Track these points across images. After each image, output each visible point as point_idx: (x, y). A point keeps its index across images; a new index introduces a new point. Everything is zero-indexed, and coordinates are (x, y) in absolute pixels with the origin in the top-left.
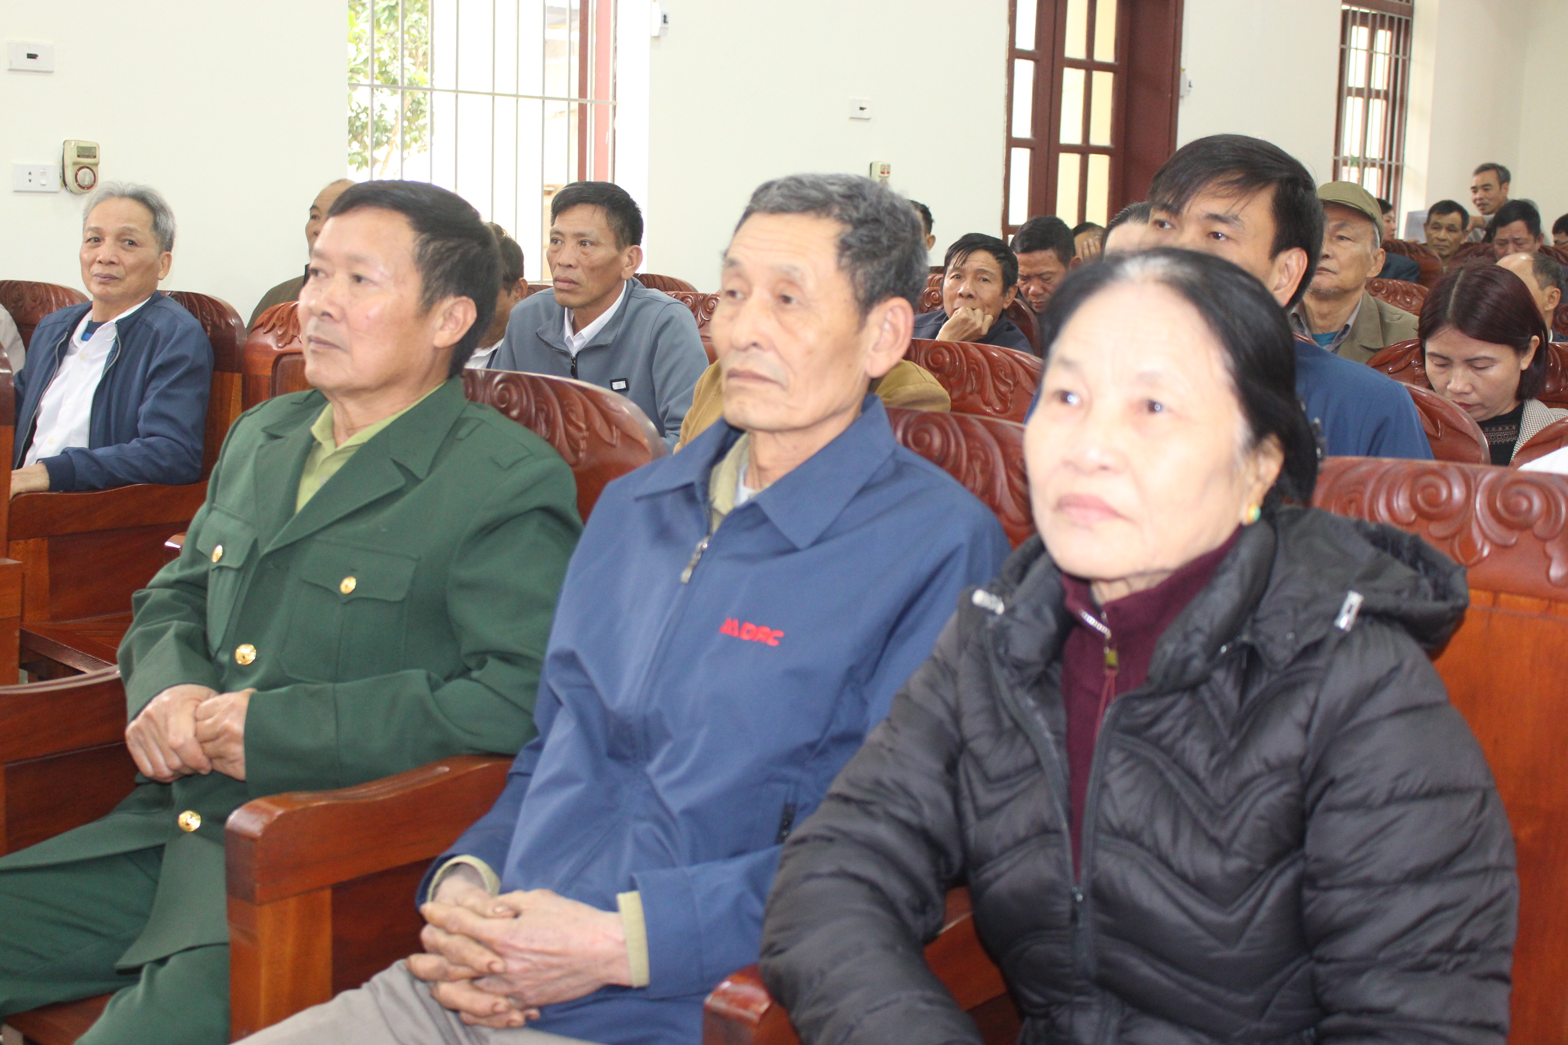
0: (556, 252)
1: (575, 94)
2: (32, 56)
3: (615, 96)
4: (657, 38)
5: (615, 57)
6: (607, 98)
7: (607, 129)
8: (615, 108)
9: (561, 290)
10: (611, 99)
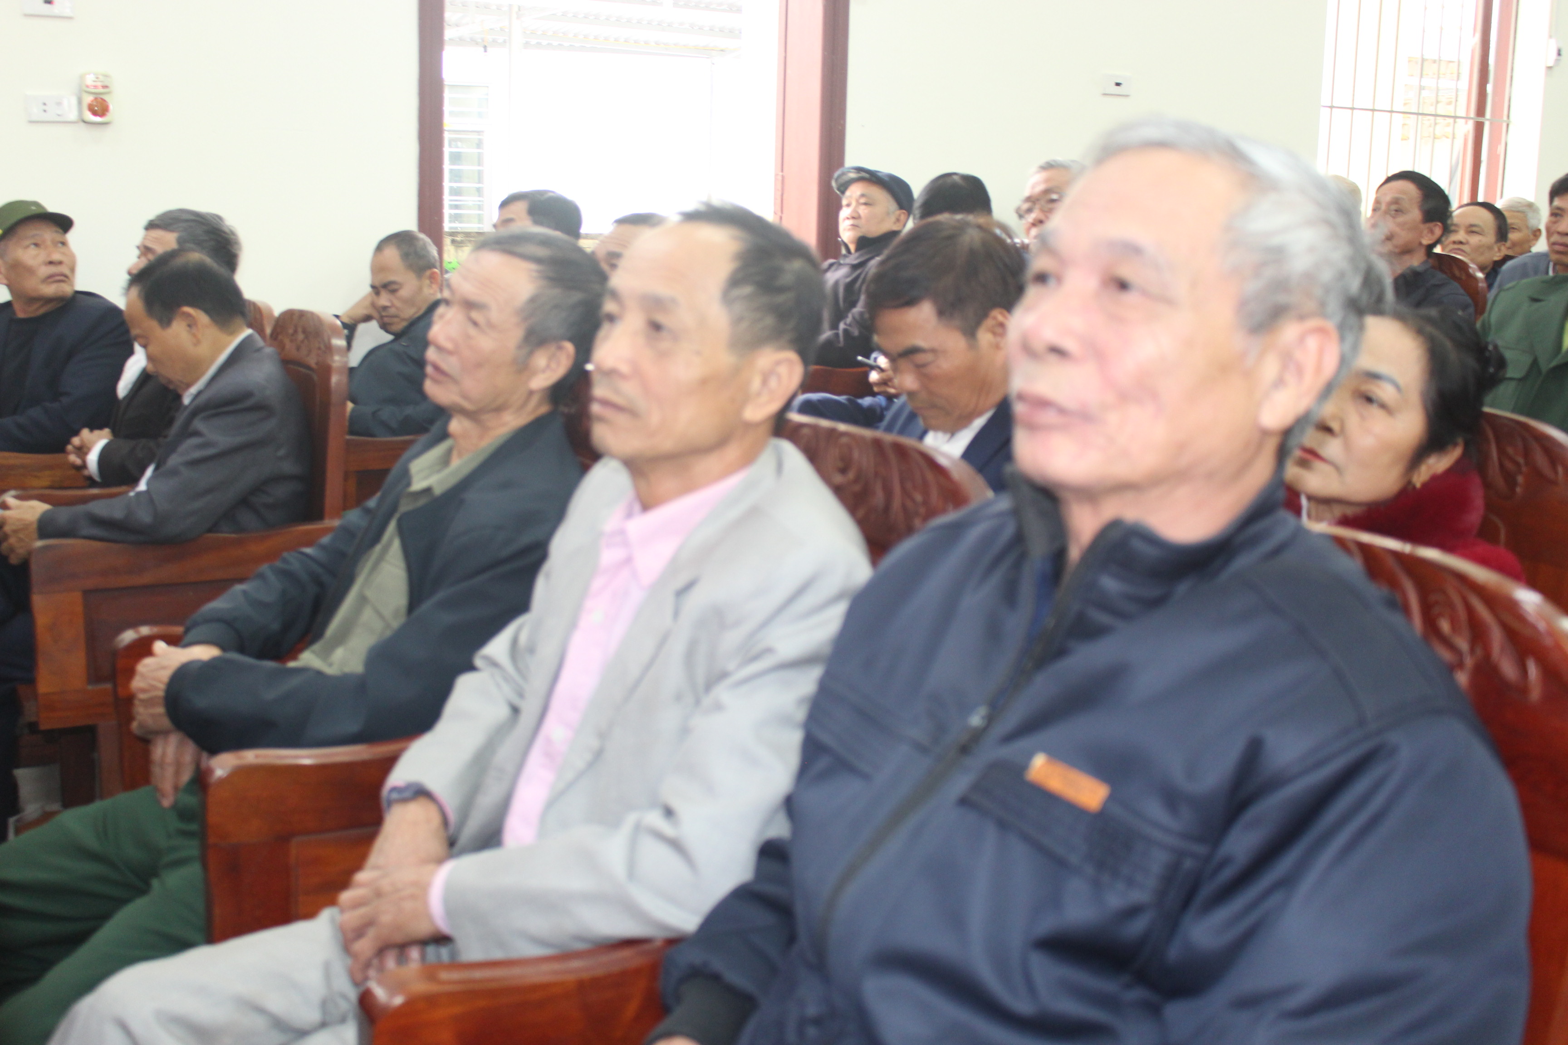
0: (1555, 223)
1: (1472, 114)
2: (1118, 84)
3: (1508, 117)
4: (1550, 68)
5: (1511, 85)
6: (1502, 117)
7: (1500, 143)
8: (1508, 125)
9: (1558, 252)
10: (1505, 118)
